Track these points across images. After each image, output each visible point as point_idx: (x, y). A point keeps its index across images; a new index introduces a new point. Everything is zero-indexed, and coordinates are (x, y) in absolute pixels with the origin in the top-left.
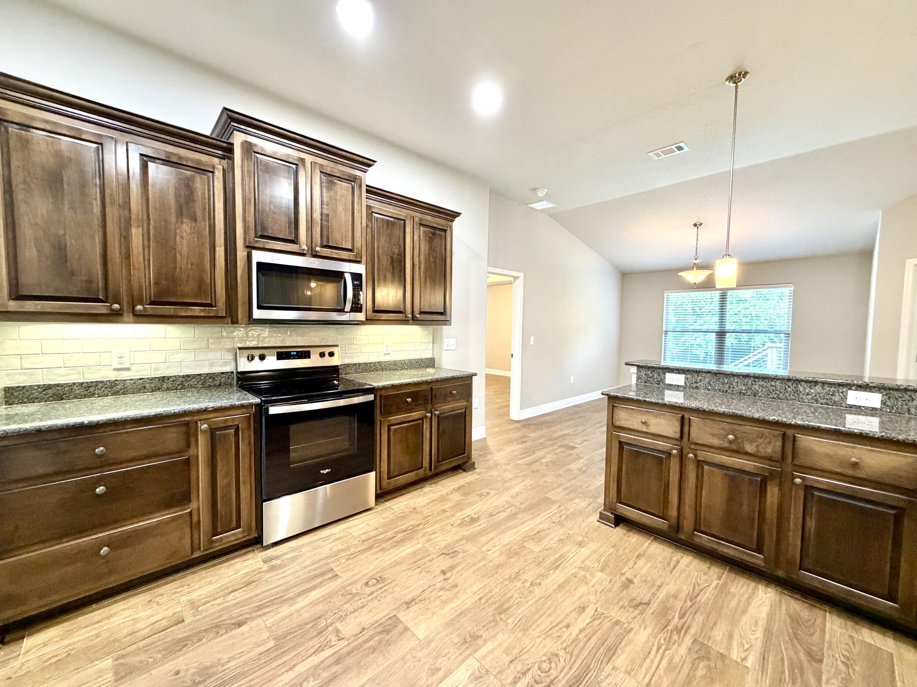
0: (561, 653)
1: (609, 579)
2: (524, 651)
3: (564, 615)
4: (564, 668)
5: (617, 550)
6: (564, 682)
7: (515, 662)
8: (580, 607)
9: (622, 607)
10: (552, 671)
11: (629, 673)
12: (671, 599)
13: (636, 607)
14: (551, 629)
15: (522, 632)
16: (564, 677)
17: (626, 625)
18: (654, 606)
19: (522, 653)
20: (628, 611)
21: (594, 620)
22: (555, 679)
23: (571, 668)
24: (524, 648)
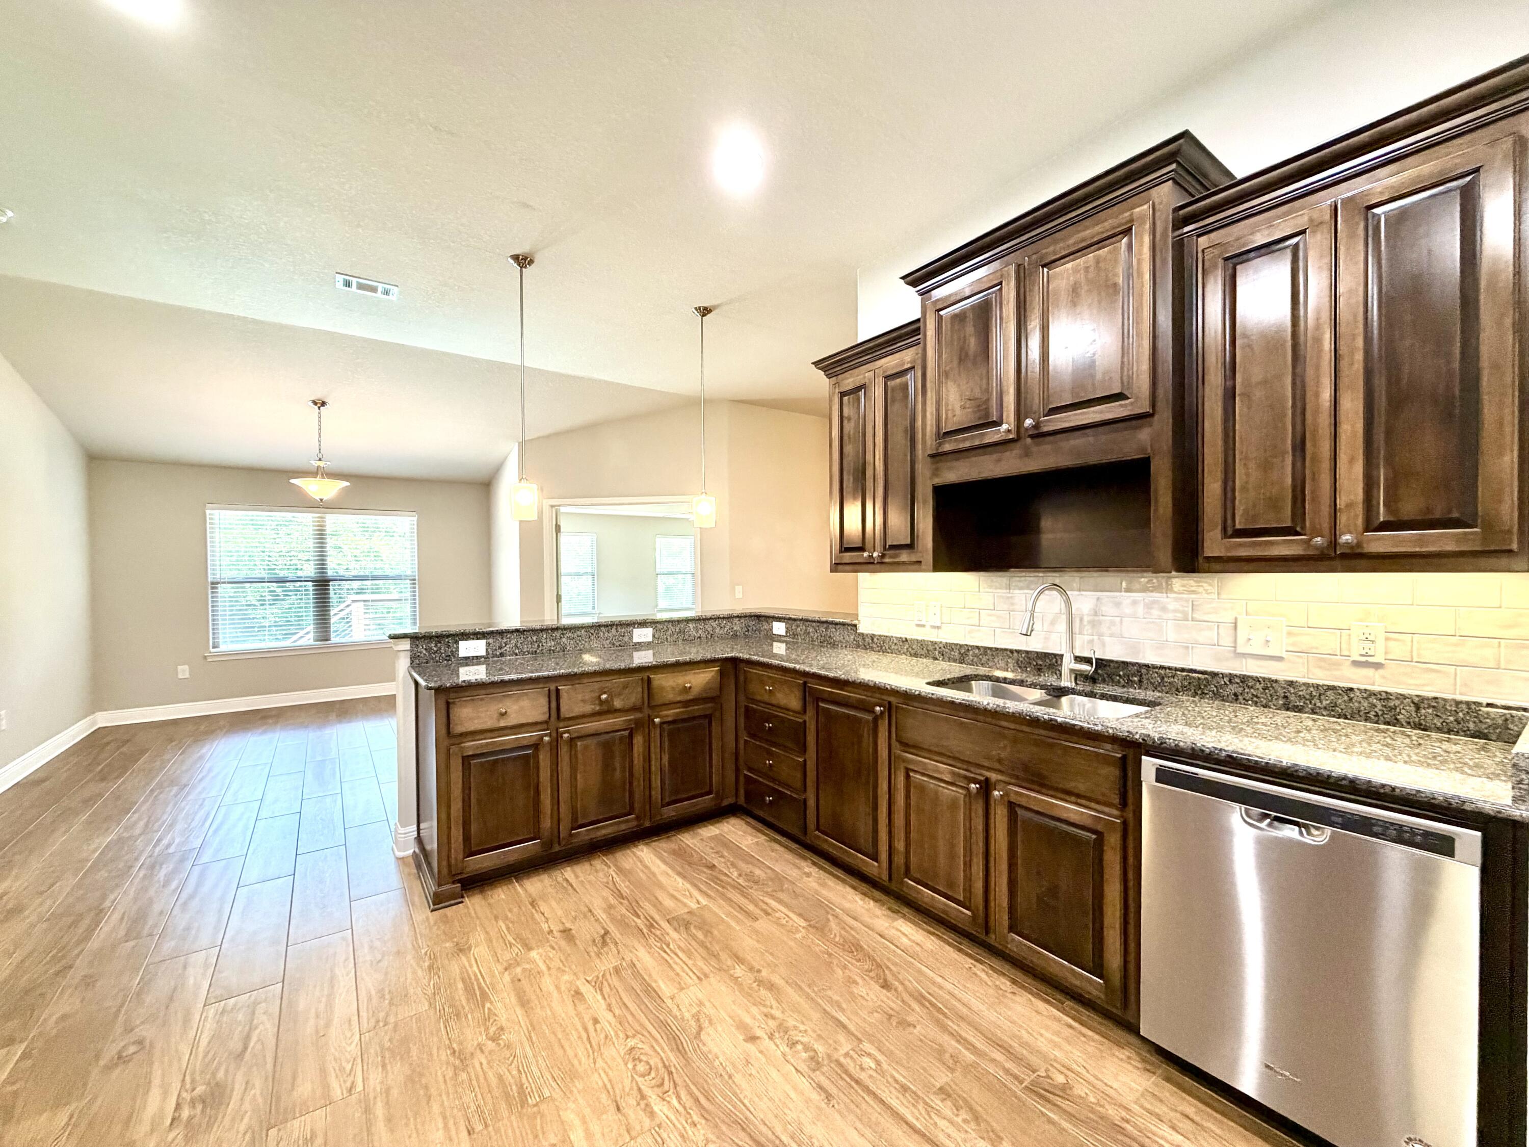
0: (631, 1043)
1: (549, 949)
2: (609, 1086)
3: (576, 1019)
4: (653, 1047)
5: (507, 918)
6: (670, 1054)
7: (622, 1104)
8: (573, 996)
9: (598, 955)
10: (652, 1063)
11: (682, 989)
12: (612, 912)
13: (604, 943)
14: (590, 1042)
15: (576, 1081)
16: (664, 1052)
17: (624, 964)
18: (612, 928)
19: (611, 1090)
20: (607, 954)
21: (601, 990)
22: (664, 1063)
23: (656, 1040)
24: (605, 1085)
